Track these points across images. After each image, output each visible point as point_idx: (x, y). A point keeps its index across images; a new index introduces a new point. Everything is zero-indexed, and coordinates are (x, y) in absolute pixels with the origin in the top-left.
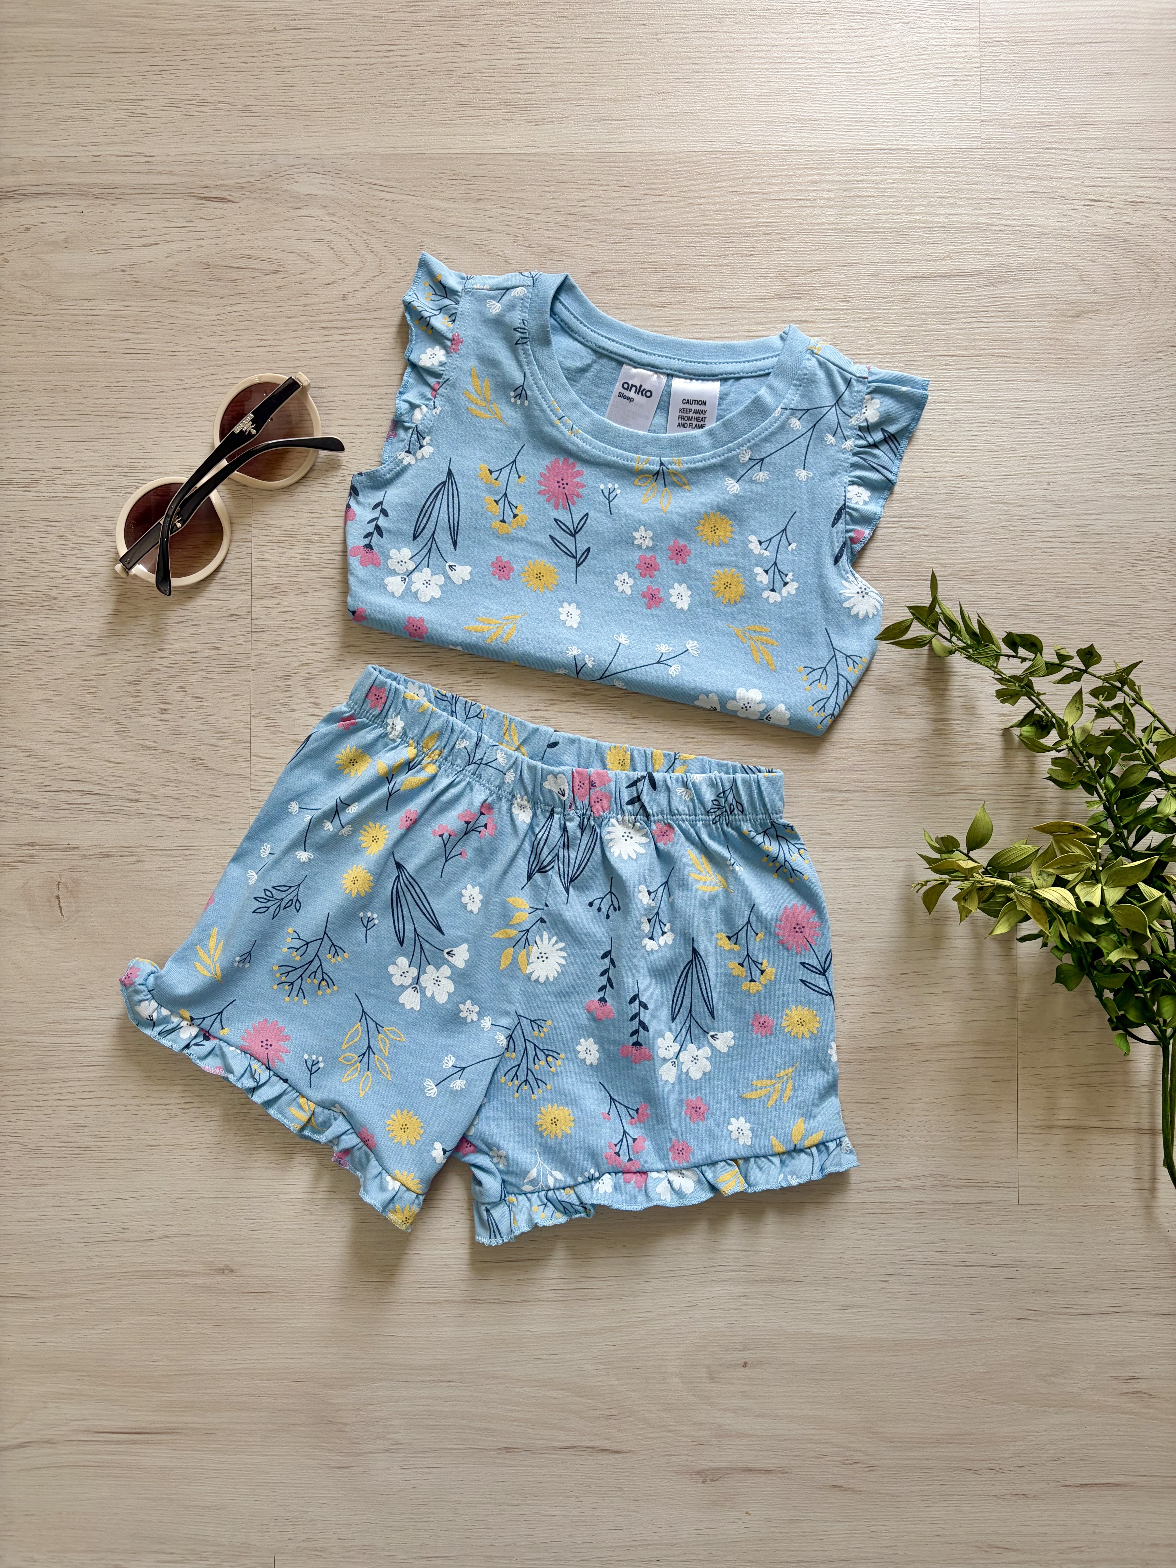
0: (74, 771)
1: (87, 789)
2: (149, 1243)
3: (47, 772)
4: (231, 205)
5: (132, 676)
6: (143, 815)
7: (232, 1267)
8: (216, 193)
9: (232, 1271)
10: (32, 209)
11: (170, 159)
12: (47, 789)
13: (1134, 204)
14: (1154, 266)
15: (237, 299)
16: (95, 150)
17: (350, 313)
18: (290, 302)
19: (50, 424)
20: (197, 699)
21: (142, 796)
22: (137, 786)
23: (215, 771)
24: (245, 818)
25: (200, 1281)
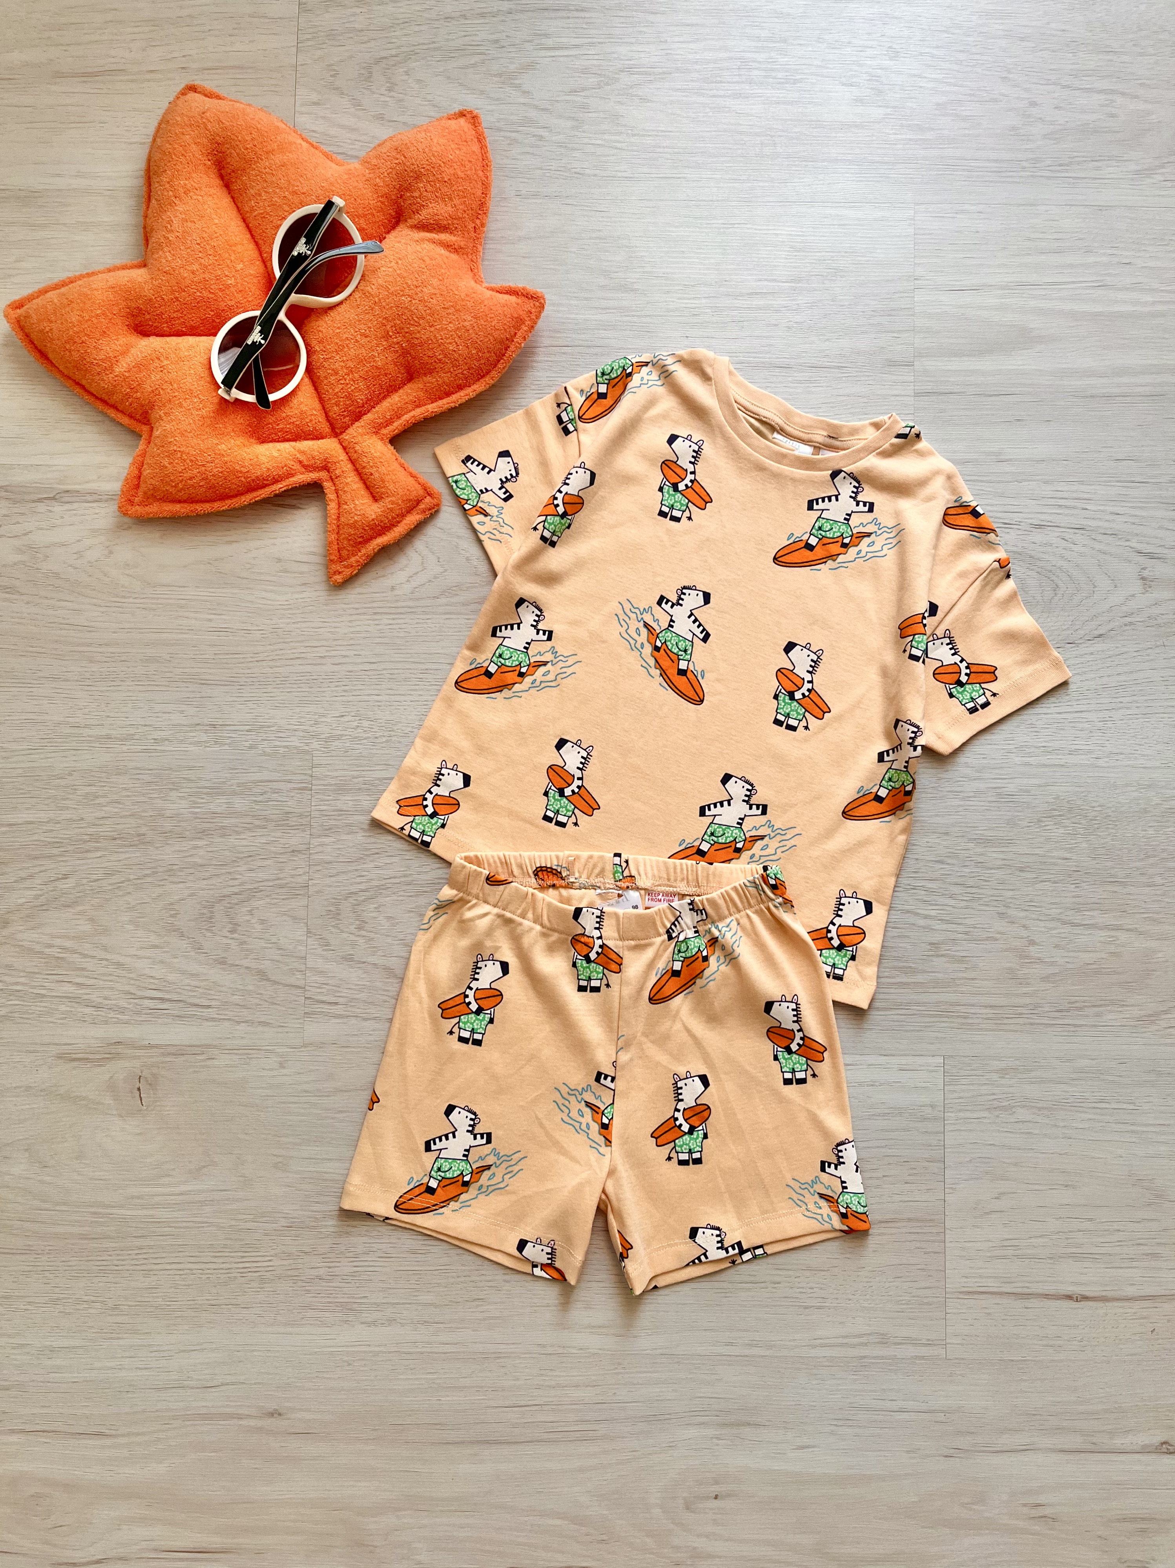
0: (156, 981)
1: (167, 996)
2: (210, 1390)
3: (132, 982)
5: (207, 901)
6: (213, 1019)
7: (280, 1411)
9: (280, 1414)
12: (133, 996)
13: (1039, 526)
14: (1054, 578)
17: (397, 601)
19: (144, 689)
20: (262, 922)
21: (213, 1003)
22: (209, 994)
23: (276, 983)
24: (300, 1023)
25: (252, 1423)
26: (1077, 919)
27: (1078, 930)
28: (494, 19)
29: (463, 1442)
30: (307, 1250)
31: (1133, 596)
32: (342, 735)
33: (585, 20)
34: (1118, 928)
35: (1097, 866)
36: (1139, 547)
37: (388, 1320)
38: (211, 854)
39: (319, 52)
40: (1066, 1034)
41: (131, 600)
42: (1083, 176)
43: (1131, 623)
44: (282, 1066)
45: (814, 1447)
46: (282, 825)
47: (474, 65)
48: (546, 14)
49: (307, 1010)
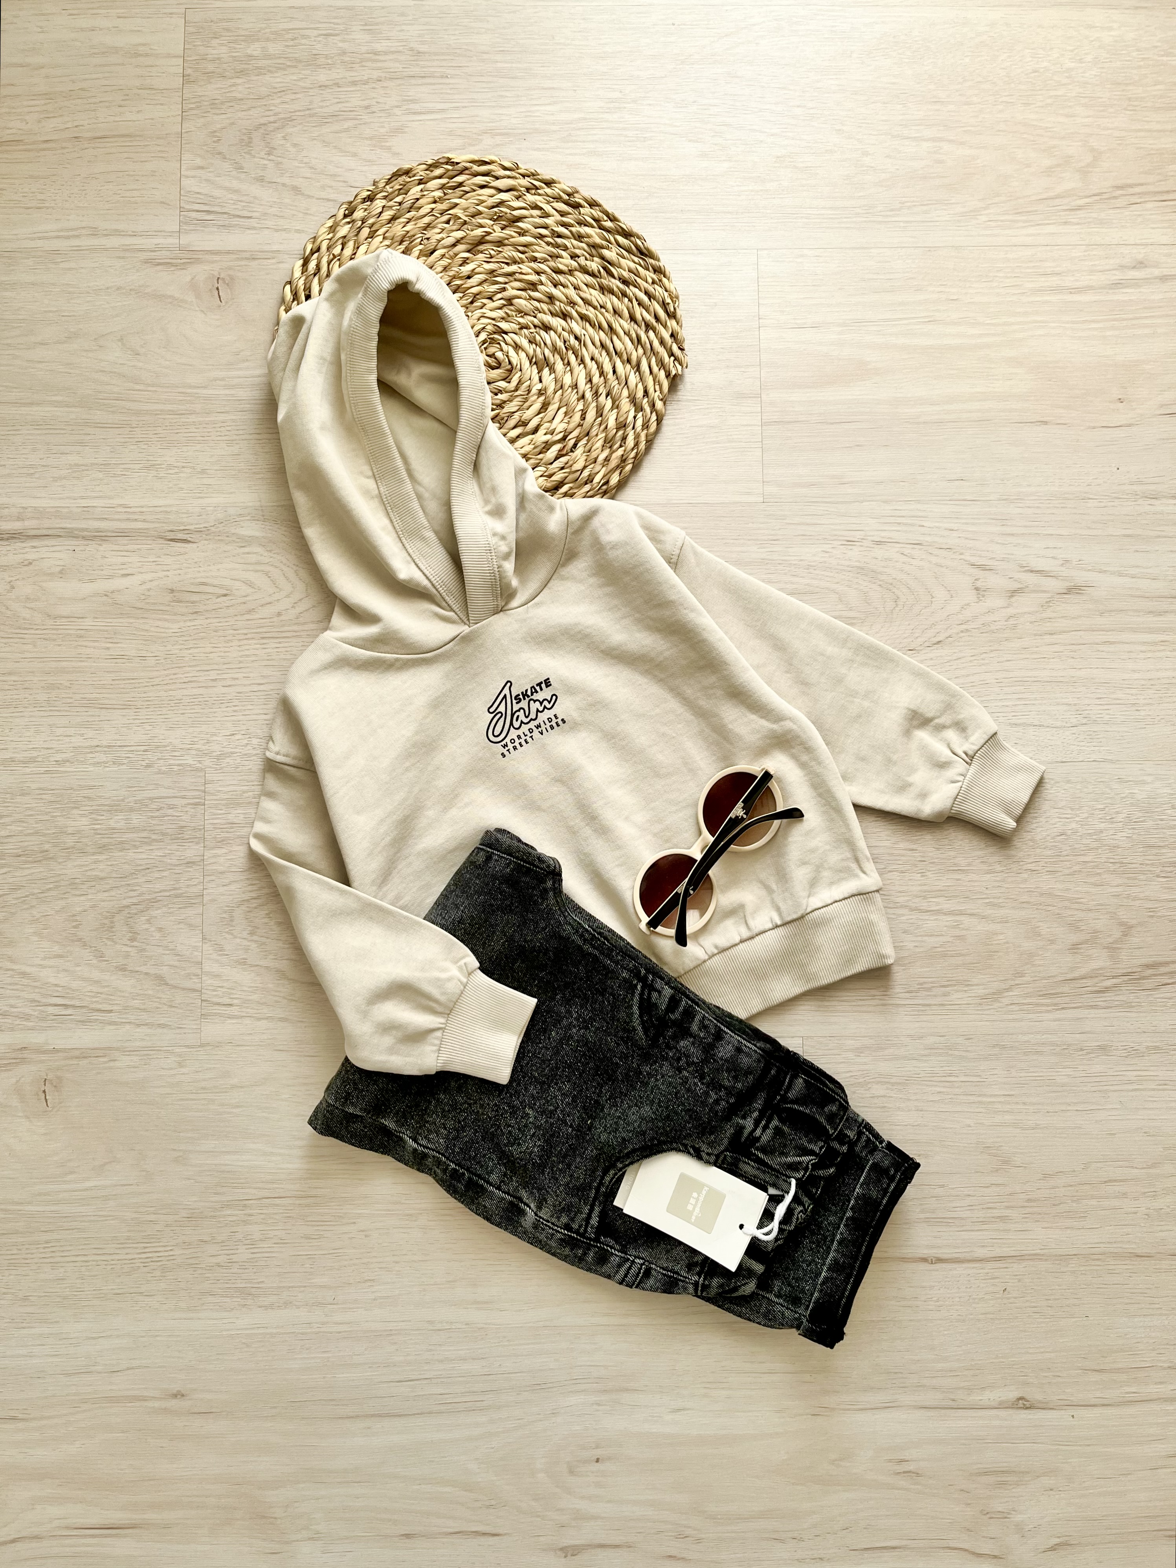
0: (59, 989)
1: (70, 1003)
2: (115, 1374)
3: (37, 990)
4: (191, 545)
5: (108, 912)
6: (115, 1023)
7: (183, 1392)
8: (180, 536)
9: (183, 1395)
10: (34, 547)
11: (144, 510)
12: (37, 1004)
13: (879, 543)
14: (895, 590)
15: (194, 616)
16: (84, 503)
17: (283, 626)
18: (236, 618)
19: (46, 714)
20: (160, 930)
21: (115, 1008)
22: (111, 1000)
23: (175, 987)
24: (197, 1024)
25: (157, 1404)
26: (924, 905)
27: (925, 916)
28: (367, 86)
29: (357, 1416)
30: (205, 1239)
31: (968, 605)
32: (232, 753)
33: (451, 86)
34: (961, 913)
35: (941, 856)
36: (973, 560)
37: (285, 1303)
38: (111, 868)
39: (202, 120)
40: (916, 1013)
41: (33, 632)
42: (912, 219)
43: (967, 630)
44: (180, 1065)
45: (688, 1409)
46: (178, 839)
47: (347, 130)
48: (413, 81)
49: (204, 1012)
